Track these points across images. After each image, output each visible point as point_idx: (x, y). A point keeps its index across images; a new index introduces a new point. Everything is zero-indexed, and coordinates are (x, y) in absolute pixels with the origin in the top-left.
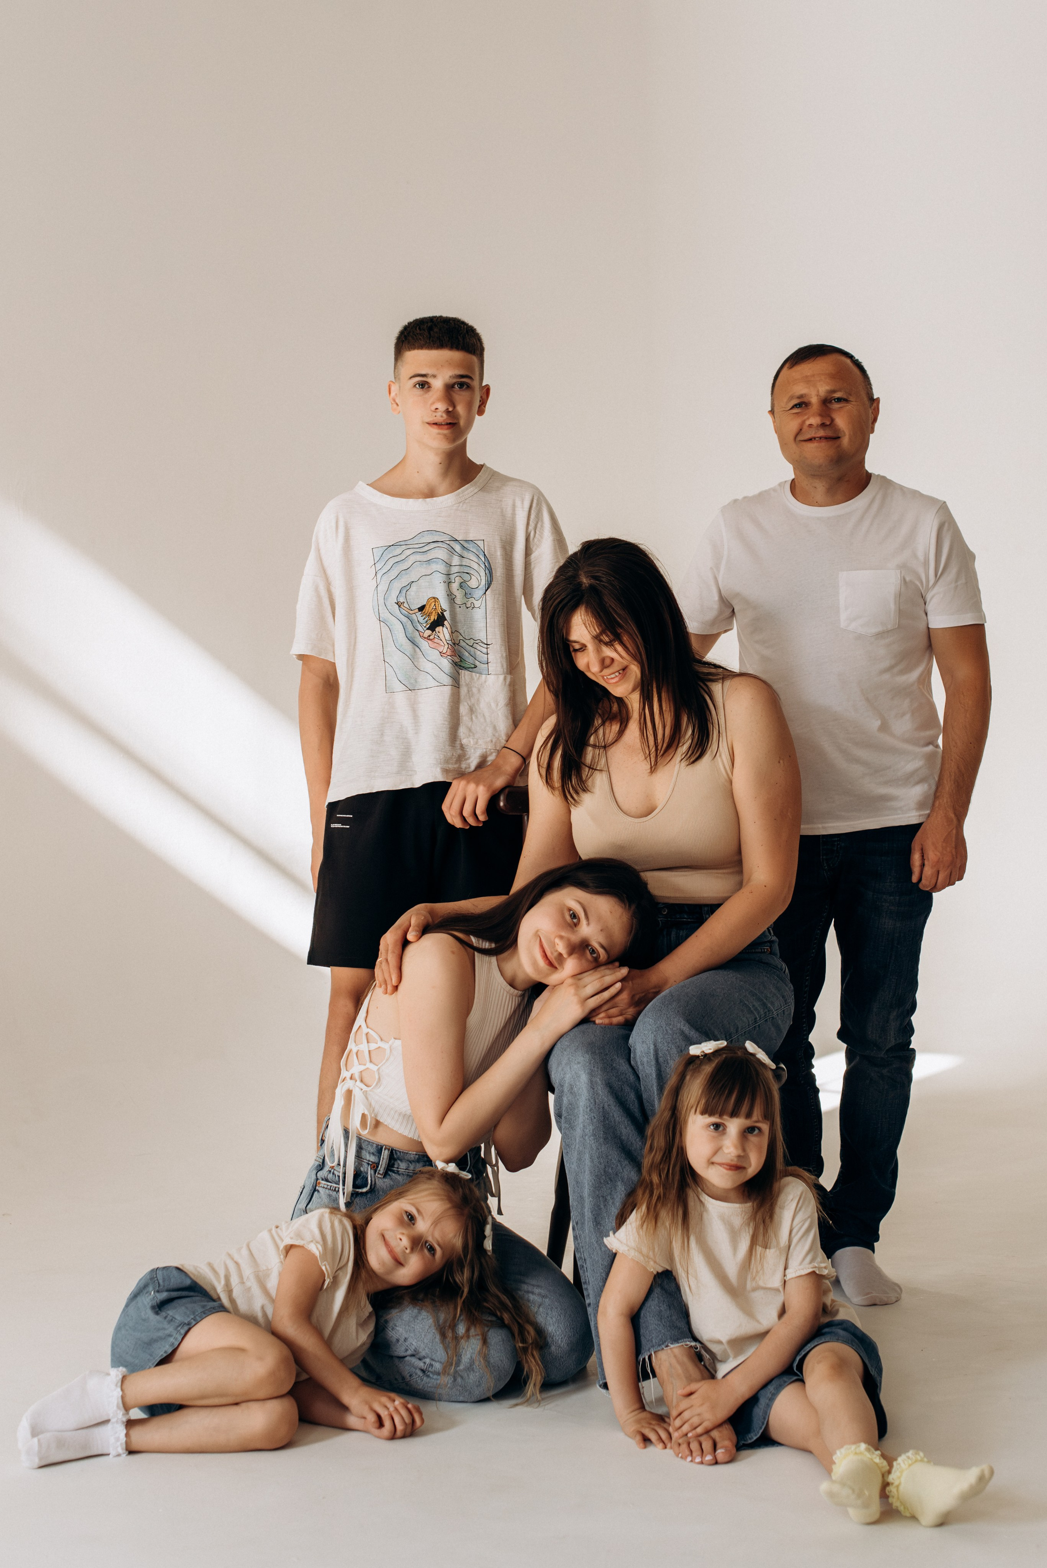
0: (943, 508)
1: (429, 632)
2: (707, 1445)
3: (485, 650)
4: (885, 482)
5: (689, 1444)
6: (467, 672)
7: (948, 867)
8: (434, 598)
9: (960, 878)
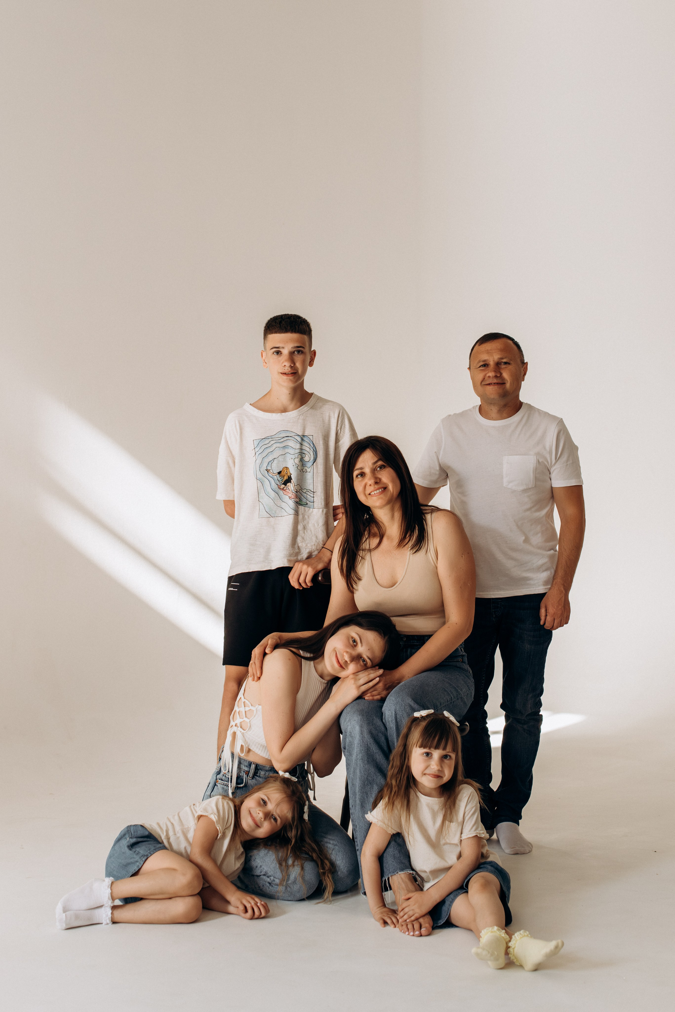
0: (561, 422)
1: (283, 486)
2: (417, 926)
3: (312, 495)
4: (530, 407)
5: (407, 925)
6: (303, 507)
7: (560, 617)
8: (286, 467)
9: (567, 623)
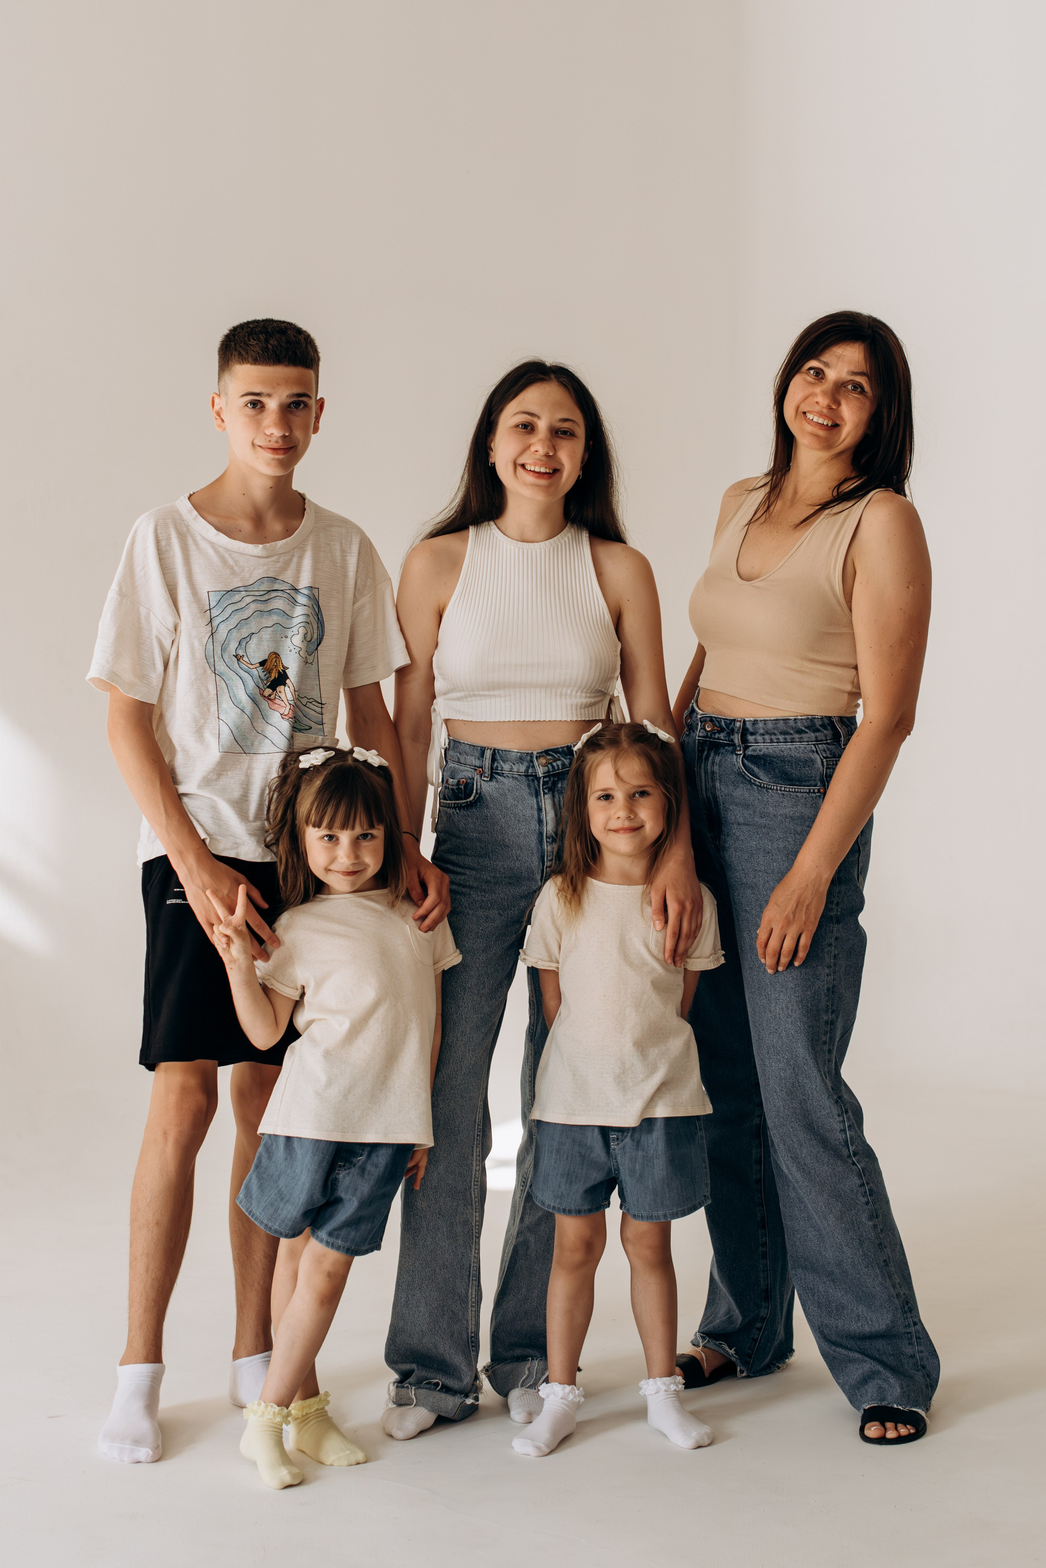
3: (319, 710)
6: (300, 735)
8: (276, 653)
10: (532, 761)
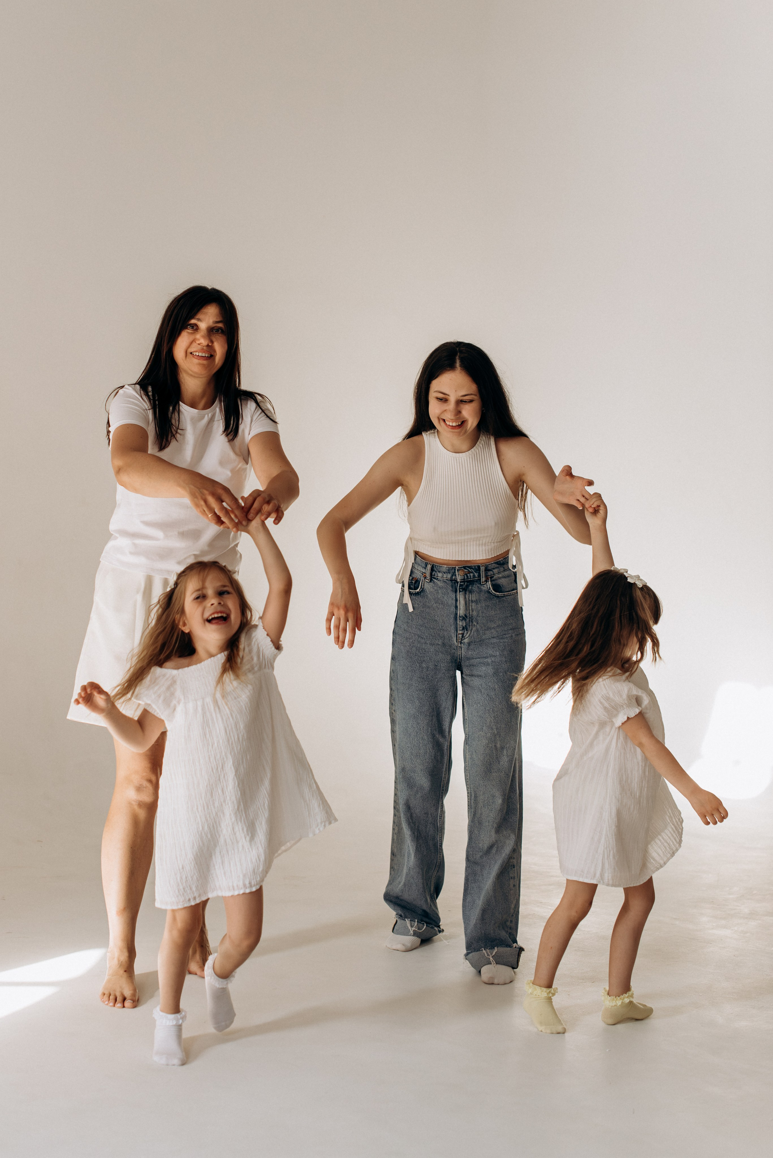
10: (455, 572)
